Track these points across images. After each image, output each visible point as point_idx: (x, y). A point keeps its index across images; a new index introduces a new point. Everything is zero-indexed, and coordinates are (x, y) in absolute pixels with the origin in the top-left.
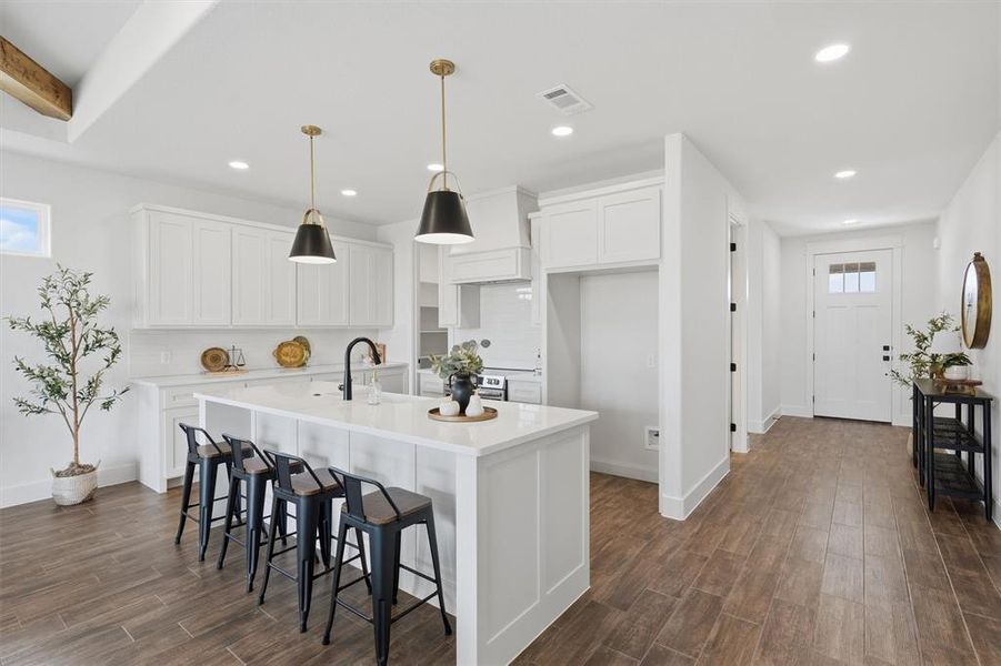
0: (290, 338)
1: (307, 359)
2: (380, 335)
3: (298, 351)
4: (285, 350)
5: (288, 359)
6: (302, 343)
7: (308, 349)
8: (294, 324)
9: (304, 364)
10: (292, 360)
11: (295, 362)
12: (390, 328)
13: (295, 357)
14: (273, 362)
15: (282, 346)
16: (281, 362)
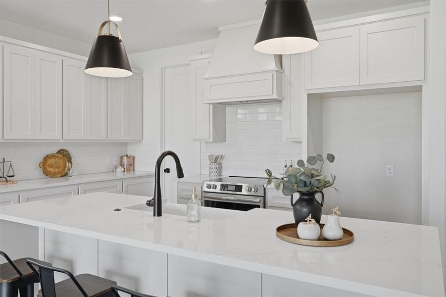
0: (54, 150)
1: (69, 170)
2: (129, 147)
3: (61, 162)
4: (50, 161)
5: (51, 170)
6: (64, 155)
7: (70, 161)
8: (61, 138)
9: (66, 174)
10: (57, 170)
11: (58, 173)
12: (139, 141)
13: (58, 168)
14: (38, 173)
15: (47, 158)
16: (47, 173)
